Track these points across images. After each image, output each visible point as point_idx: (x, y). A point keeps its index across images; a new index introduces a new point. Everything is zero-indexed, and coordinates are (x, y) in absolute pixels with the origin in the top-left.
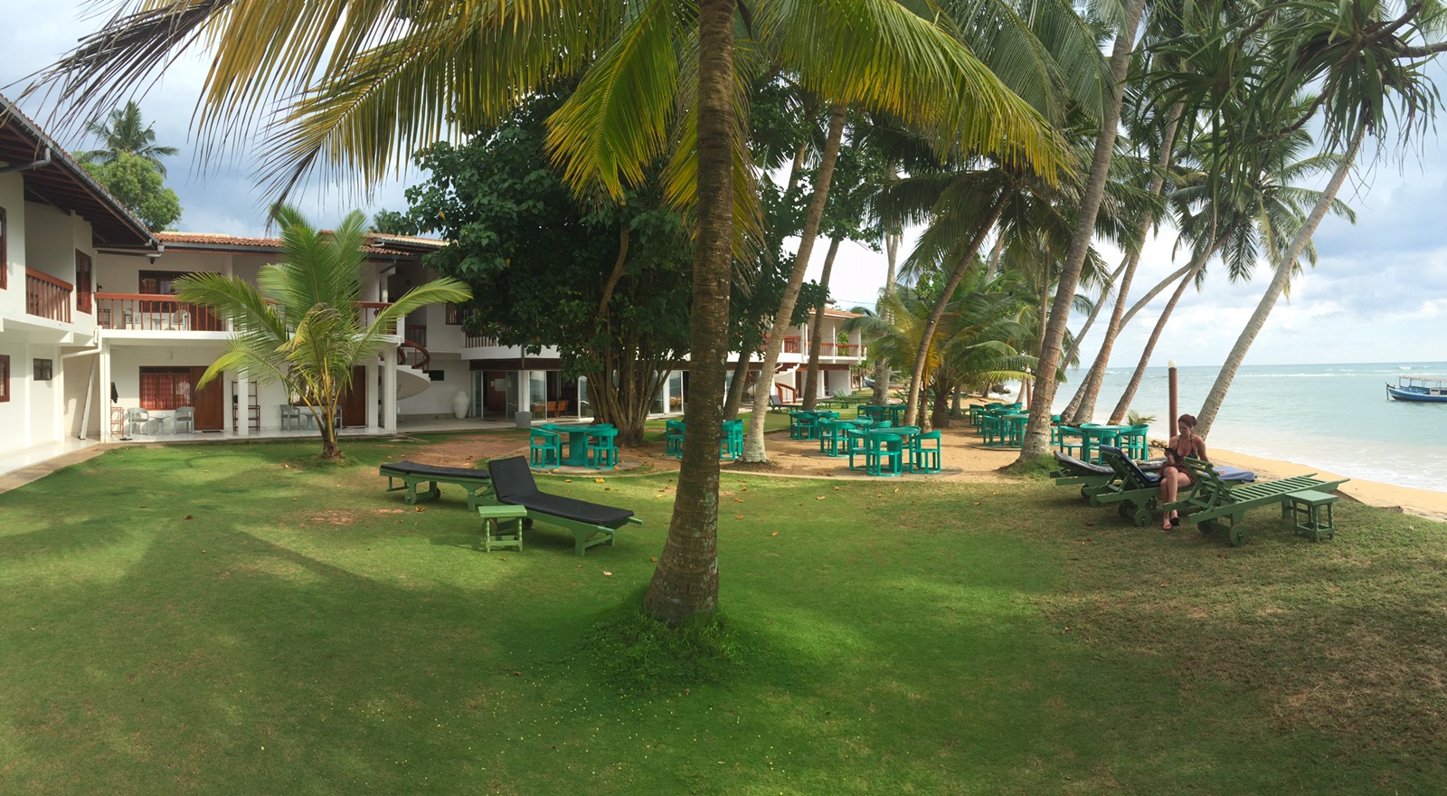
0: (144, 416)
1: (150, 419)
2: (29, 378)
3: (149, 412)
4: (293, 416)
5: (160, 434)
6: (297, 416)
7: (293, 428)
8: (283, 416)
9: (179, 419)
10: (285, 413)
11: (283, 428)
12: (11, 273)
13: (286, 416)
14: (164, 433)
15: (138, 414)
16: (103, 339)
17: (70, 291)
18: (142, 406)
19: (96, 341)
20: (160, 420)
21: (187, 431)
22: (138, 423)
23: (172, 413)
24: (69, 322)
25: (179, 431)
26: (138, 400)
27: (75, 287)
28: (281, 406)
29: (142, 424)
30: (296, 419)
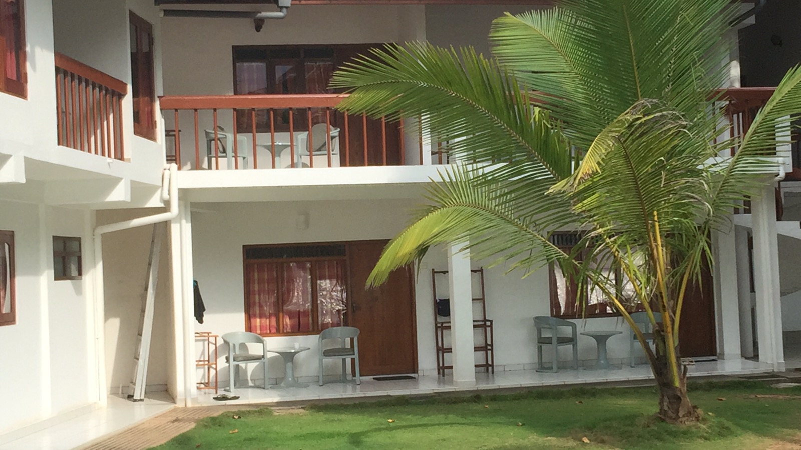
0: (255, 349)
1: (270, 355)
2: (46, 276)
3: (266, 340)
4: (563, 341)
5: (290, 386)
6: (572, 341)
7: (563, 367)
8: (542, 341)
9: (327, 354)
10: (546, 334)
11: (542, 368)
12: (34, 68)
13: (548, 341)
14: (297, 384)
15: (243, 346)
16: (180, 190)
17: (121, 96)
18: (249, 328)
19: (166, 197)
20: (288, 357)
21: (342, 380)
22: (242, 365)
23: (312, 341)
24: (121, 158)
25: (328, 379)
26: (241, 317)
27: (129, 88)
28: (537, 318)
29: (251, 367)
30: (570, 347)
